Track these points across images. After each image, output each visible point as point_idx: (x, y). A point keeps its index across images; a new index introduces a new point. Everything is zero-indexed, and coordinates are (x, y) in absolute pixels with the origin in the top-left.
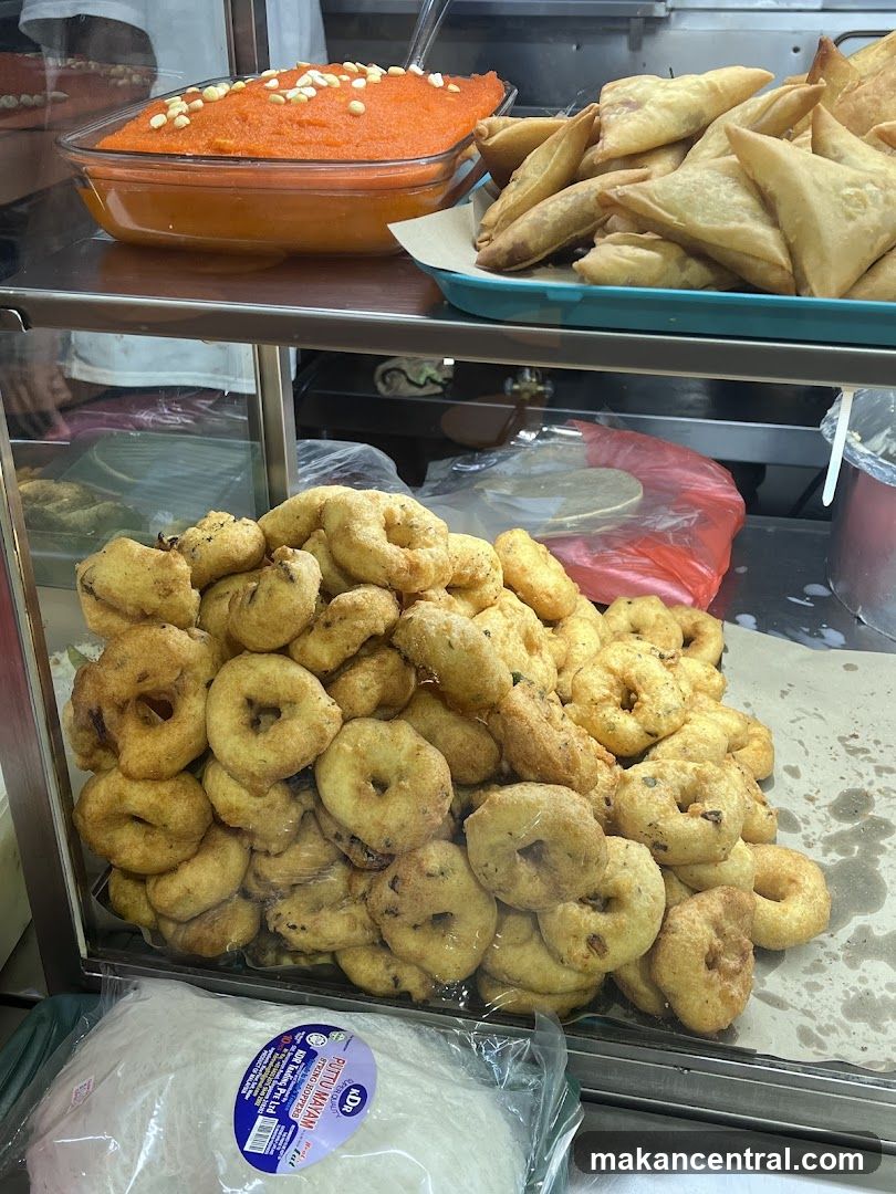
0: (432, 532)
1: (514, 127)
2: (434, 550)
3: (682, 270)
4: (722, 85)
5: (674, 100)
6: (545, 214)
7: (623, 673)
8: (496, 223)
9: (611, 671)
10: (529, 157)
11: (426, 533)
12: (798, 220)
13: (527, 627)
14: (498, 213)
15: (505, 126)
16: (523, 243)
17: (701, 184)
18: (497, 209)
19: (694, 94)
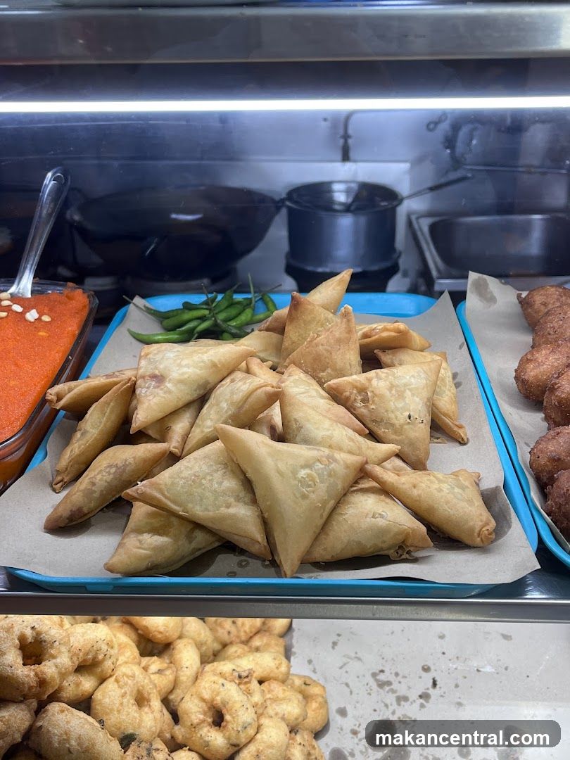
0: (57, 643)
1: (76, 391)
2: (58, 660)
3: (190, 542)
4: (220, 361)
5: (186, 376)
6: (94, 484)
7: (212, 701)
8: (67, 469)
9: (203, 700)
10: (89, 412)
11: (52, 647)
12: (268, 503)
13: (138, 687)
14: (67, 461)
15: (70, 390)
16: (78, 510)
17: (198, 476)
18: (67, 456)
19: (200, 370)
